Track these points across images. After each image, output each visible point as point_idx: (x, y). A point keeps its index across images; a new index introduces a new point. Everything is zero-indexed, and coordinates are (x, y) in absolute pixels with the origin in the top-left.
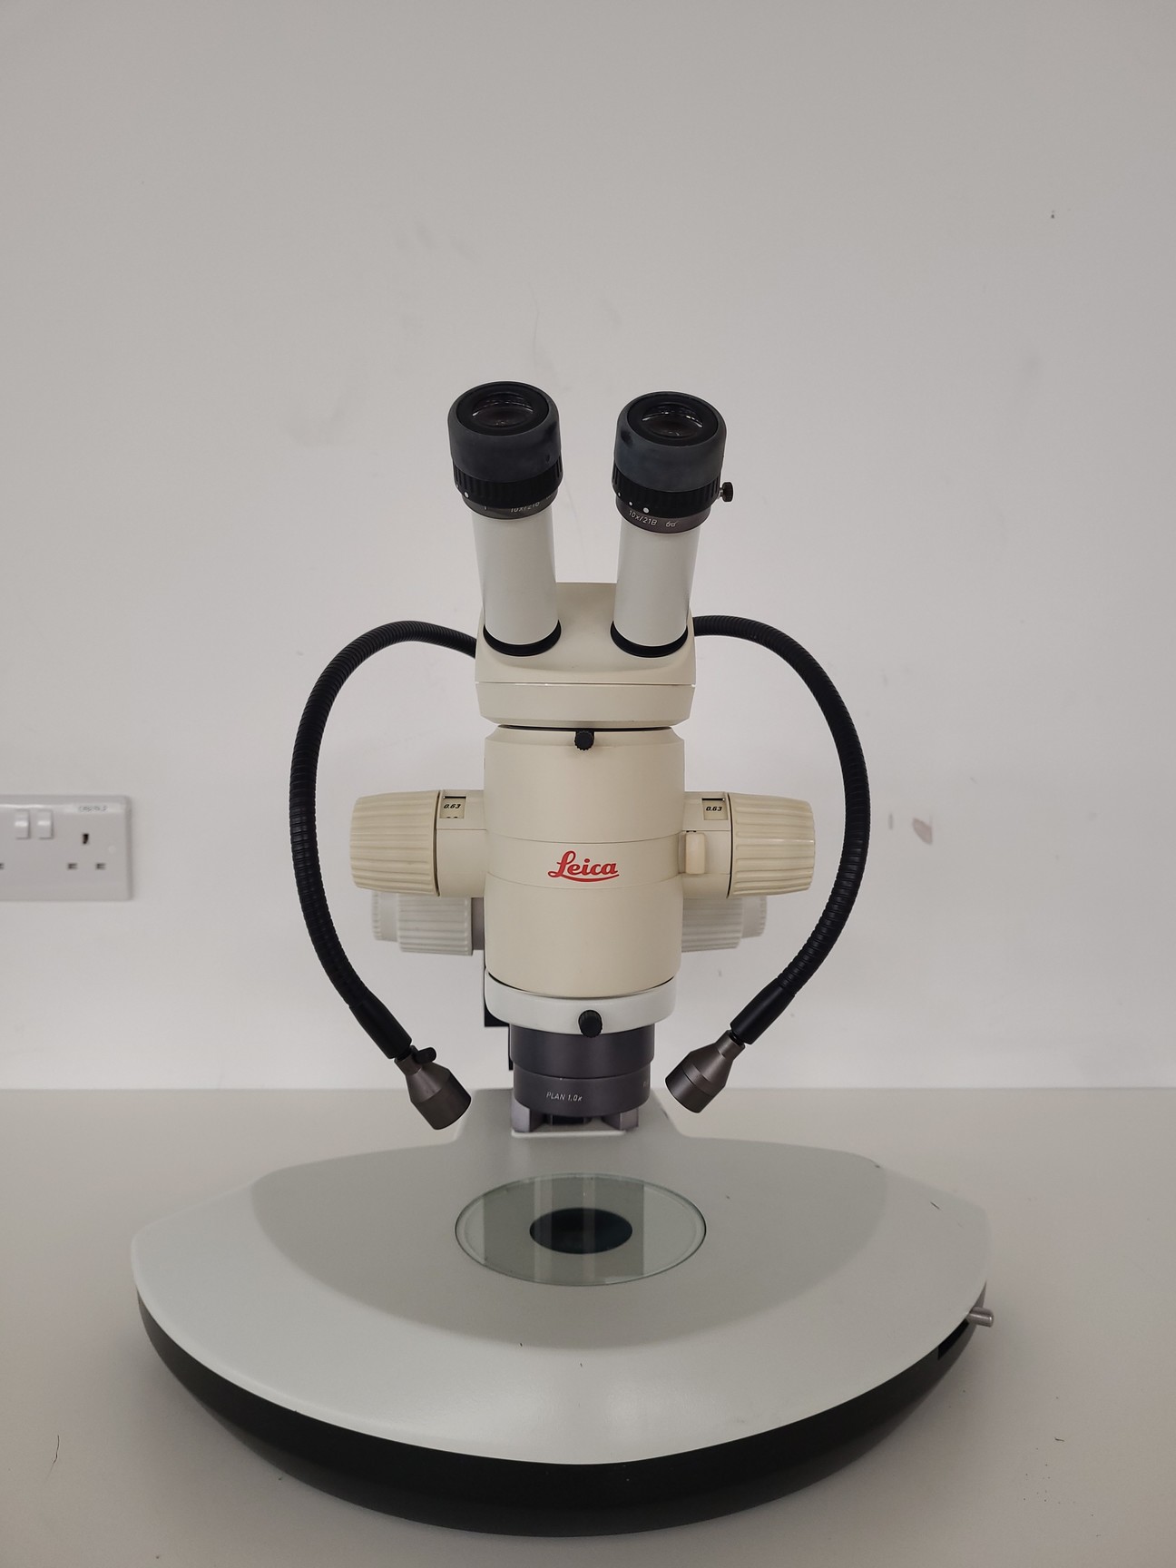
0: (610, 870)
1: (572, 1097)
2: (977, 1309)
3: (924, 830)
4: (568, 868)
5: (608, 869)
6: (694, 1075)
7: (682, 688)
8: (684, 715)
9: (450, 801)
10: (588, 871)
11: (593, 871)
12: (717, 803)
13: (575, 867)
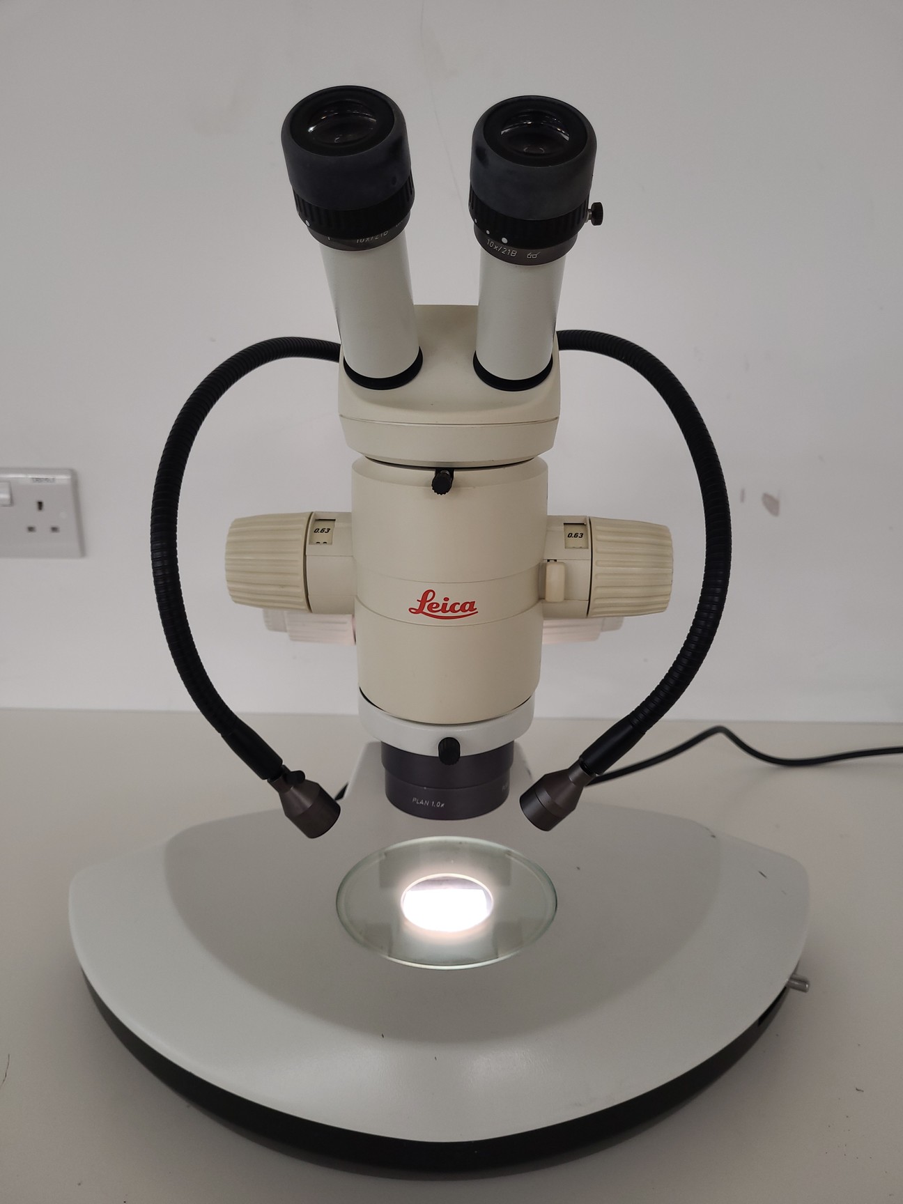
0: (469, 608)
1: (435, 804)
2: (795, 976)
3: (772, 504)
4: (427, 605)
5: (467, 607)
6: (544, 797)
7: (547, 423)
8: (548, 445)
9: (319, 525)
10: (448, 609)
11: (452, 609)
12: (579, 528)
13: (435, 605)
